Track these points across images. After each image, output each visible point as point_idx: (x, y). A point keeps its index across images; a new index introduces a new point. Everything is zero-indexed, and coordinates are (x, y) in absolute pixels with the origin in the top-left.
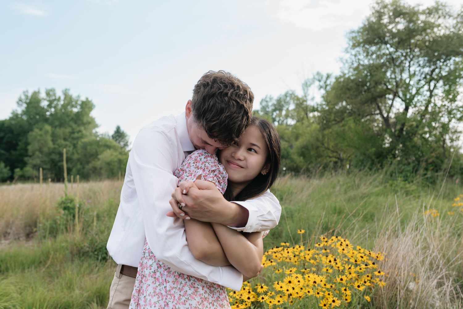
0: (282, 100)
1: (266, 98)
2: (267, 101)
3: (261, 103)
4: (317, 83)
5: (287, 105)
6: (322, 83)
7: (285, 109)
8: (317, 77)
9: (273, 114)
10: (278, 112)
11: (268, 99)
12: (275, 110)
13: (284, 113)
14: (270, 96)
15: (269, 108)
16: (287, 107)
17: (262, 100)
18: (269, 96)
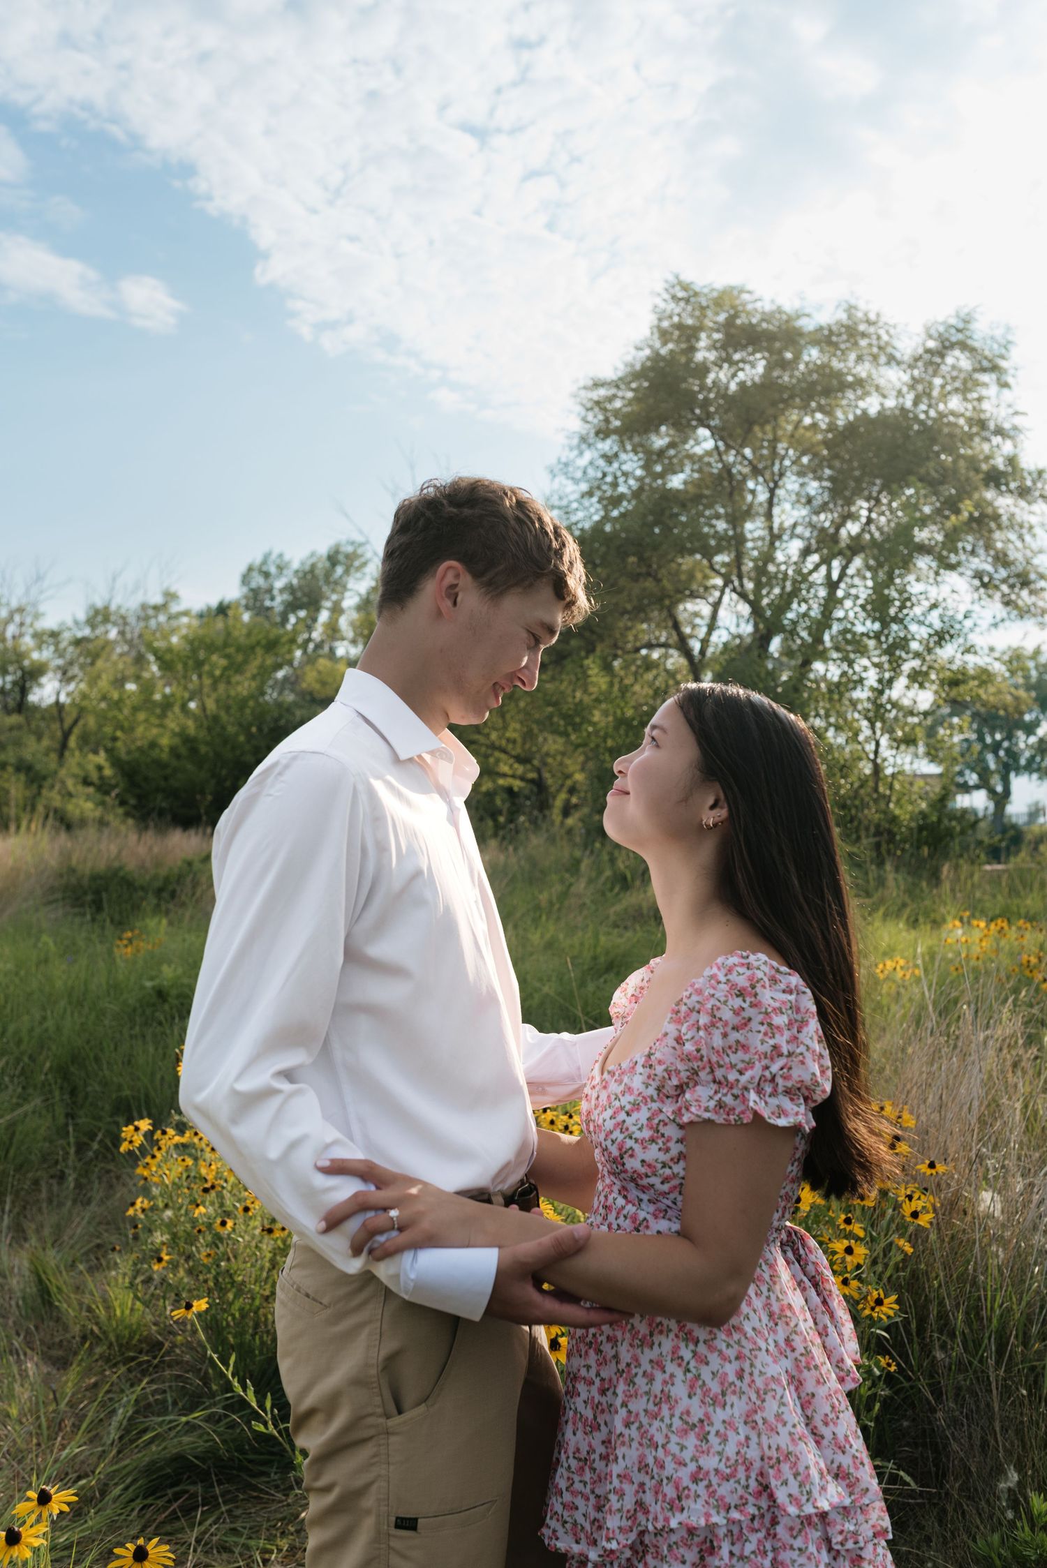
0: (317, 572)
1: (265, 562)
2: (267, 575)
3: (245, 579)
5: (333, 591)
7: (328, 604)
9: (285, 620)
10: (302, 614)
11: (273, 570)
12: (292, 607)
13: (324, 616)
14: (281, 556)
15: (272, 599)
16: (334, 597)
17: (250, 569)
18: (274, 556)
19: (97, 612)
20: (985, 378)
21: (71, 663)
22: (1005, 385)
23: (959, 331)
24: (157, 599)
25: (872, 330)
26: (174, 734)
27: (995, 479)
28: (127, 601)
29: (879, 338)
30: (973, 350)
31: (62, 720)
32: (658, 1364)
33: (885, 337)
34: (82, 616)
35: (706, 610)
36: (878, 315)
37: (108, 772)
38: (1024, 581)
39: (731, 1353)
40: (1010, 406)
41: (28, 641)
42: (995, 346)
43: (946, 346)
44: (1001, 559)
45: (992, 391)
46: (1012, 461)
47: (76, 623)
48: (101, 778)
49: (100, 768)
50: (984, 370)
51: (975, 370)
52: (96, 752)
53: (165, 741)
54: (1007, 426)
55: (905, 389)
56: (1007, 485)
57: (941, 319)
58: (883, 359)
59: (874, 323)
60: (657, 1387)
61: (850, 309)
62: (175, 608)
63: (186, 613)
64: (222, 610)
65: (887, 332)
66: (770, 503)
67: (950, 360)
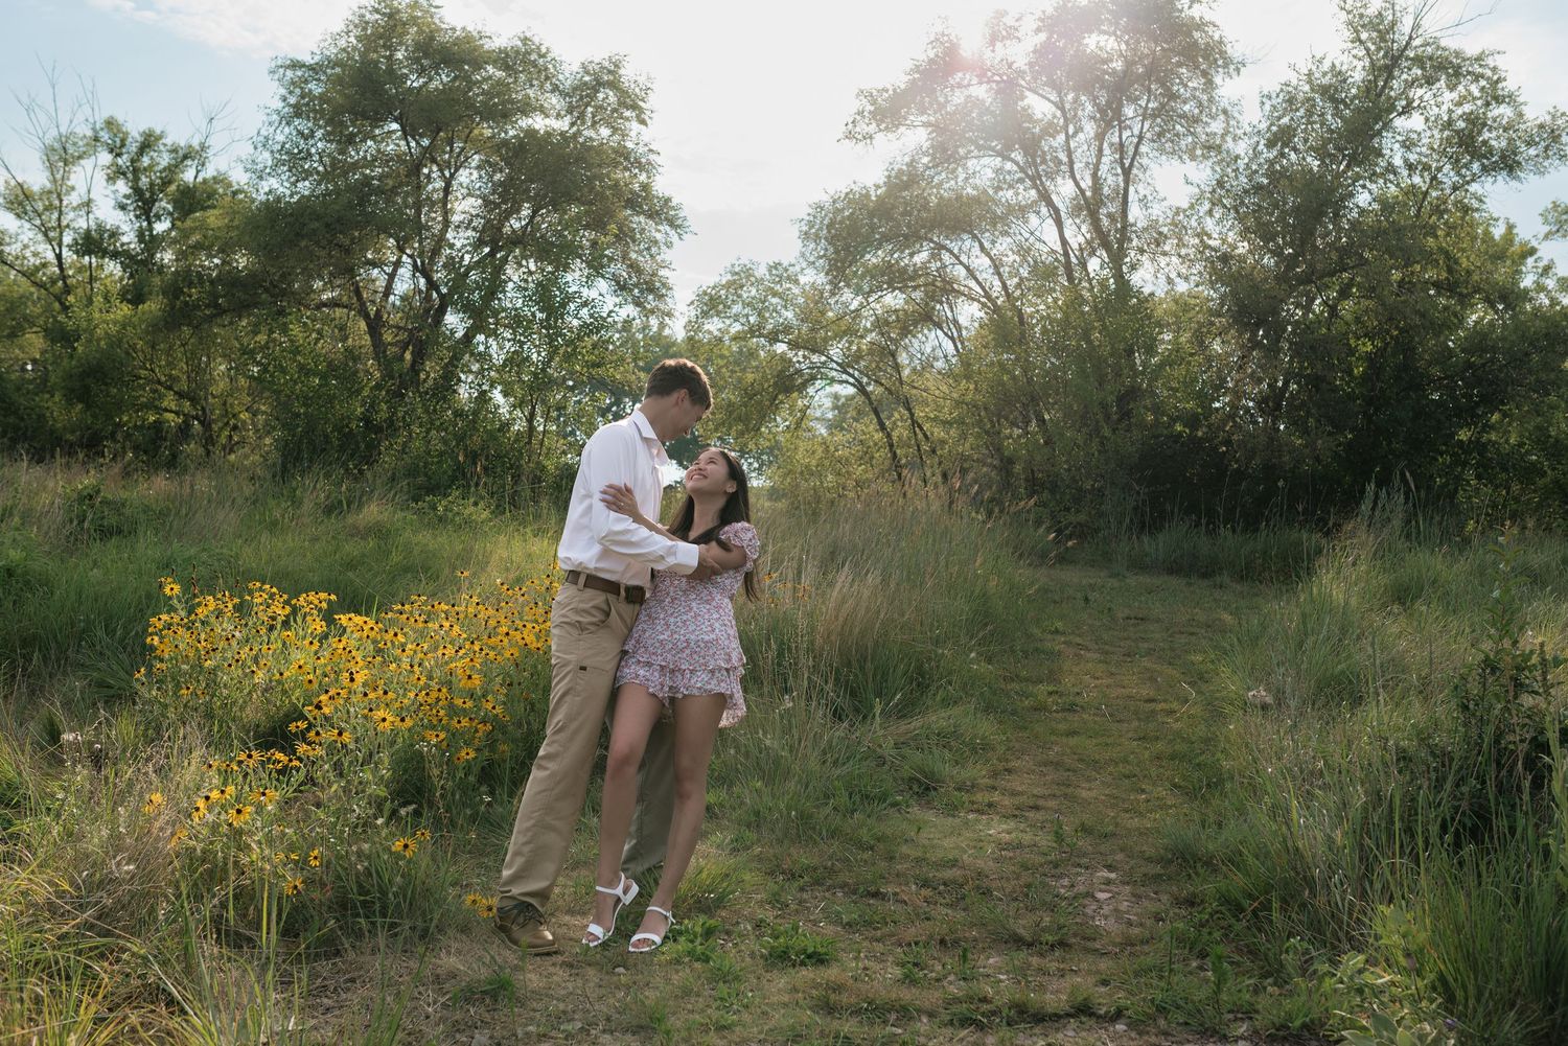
4: (105, 158)
6: (124, 161)
8: (105, 136)
20: (627, 114)
23: (610, 72)
25: (541, 61)
27: (633, 203)
29: (546, 69)
30: (619, 89)
33: (551, 69)
35: (382, 278)
38: (651, 290)
40: (646, 142)
42: (637, 90)
43: (599, 84)
44: (634, 267)
45: (635, 126)
46: (645, 187)
50: (627, 107)
51: (619, 106)
54: (643, 160)
55: (563, 113)
56: (641, 207)
57: (595, 61)
58: (548, 86)
59: (544, 56)
61: (526, 40)
65: (554, 66)
66: (447, 190)
67: (601, 96)
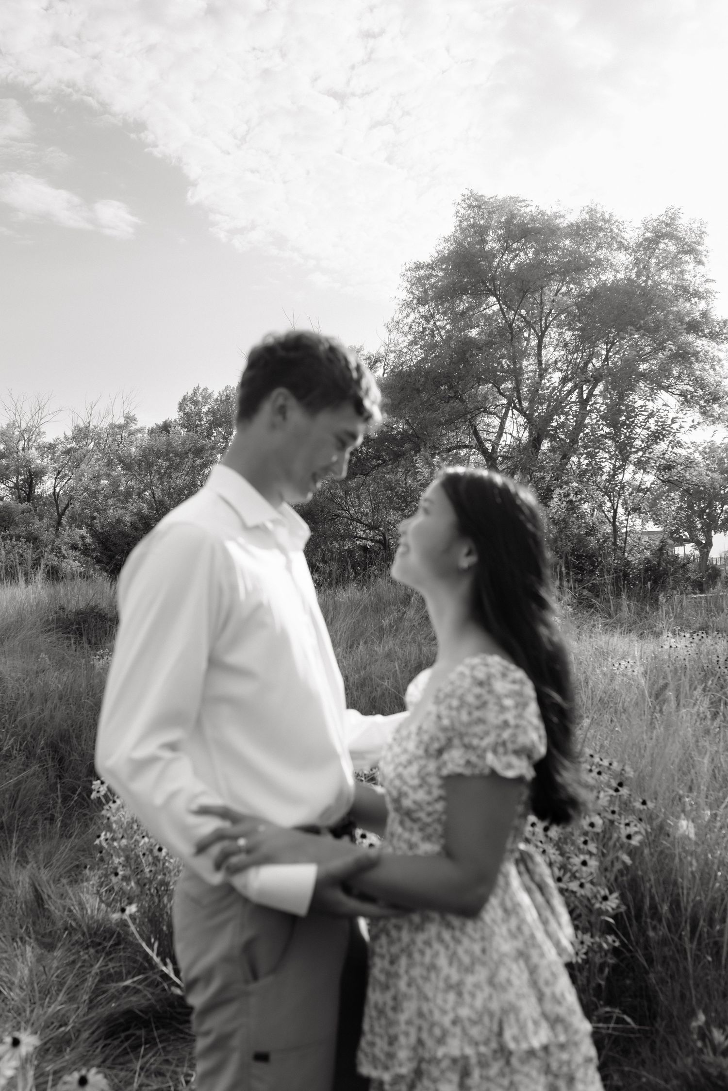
1: (195, 394)
2: (196, 403)
9: (210, 433)
10: (221, 429)
11: (200, 399)
12: (214, 424)
14: (206, 389)
15: (201, 419)
17: (185, 399)
18: (201, 390)
19: (80, 430)
20: (687, 258)
21: (63, 467)
22: (700, 262)
23: (667, 225)
24: (122, 421)
25: (607, 226)
26: (133, 514)
27: (694, 327)
28: (101, 422)
29: (612, 231)
30: (677, 238)
31: (57, 506)
32: (428, 943)
33: (616, 231)
34: (70, 434)
35: (496, 422)
36: (611, 215)
37: (88, 540)
38: (715, 398)
39: (477, 936)
40: (703, 276)
41: (33, 453)
42: (693, 236)
43: (659, 236)
44: (699, 382)
45: (693, 266)
46: (704, 314)
47: (66, 438)
48: (84, 545)
49: (83, 538)
50: (686, 253)
51: (679, 253)
52: (80, 528)
53: (127, 519)
54: (701, 290)
55: (631, 266)
56: (702, 331)
57: (655, 217)
58: (615, 246)
59: (609, 221)
60: (427, 959)
61: (592, 211)
62: (133, 427)
63: (140, 431)
64: (166, 428)
65: (618, 227)
66: (540, 346)
67: (662, 246)
